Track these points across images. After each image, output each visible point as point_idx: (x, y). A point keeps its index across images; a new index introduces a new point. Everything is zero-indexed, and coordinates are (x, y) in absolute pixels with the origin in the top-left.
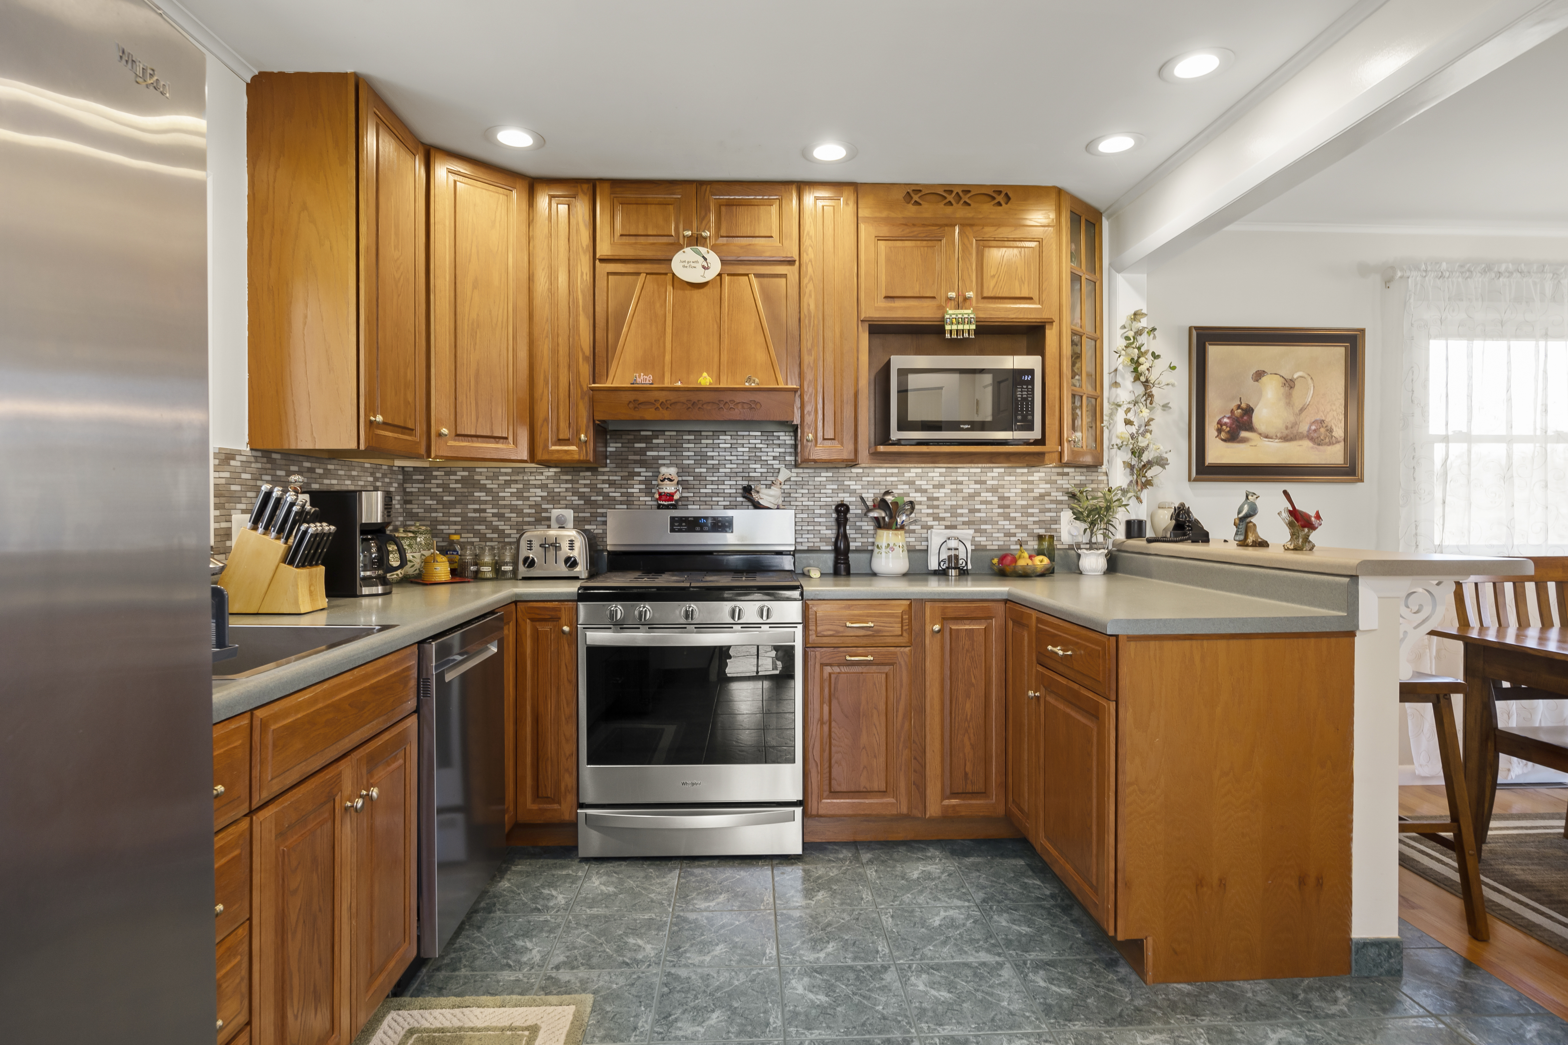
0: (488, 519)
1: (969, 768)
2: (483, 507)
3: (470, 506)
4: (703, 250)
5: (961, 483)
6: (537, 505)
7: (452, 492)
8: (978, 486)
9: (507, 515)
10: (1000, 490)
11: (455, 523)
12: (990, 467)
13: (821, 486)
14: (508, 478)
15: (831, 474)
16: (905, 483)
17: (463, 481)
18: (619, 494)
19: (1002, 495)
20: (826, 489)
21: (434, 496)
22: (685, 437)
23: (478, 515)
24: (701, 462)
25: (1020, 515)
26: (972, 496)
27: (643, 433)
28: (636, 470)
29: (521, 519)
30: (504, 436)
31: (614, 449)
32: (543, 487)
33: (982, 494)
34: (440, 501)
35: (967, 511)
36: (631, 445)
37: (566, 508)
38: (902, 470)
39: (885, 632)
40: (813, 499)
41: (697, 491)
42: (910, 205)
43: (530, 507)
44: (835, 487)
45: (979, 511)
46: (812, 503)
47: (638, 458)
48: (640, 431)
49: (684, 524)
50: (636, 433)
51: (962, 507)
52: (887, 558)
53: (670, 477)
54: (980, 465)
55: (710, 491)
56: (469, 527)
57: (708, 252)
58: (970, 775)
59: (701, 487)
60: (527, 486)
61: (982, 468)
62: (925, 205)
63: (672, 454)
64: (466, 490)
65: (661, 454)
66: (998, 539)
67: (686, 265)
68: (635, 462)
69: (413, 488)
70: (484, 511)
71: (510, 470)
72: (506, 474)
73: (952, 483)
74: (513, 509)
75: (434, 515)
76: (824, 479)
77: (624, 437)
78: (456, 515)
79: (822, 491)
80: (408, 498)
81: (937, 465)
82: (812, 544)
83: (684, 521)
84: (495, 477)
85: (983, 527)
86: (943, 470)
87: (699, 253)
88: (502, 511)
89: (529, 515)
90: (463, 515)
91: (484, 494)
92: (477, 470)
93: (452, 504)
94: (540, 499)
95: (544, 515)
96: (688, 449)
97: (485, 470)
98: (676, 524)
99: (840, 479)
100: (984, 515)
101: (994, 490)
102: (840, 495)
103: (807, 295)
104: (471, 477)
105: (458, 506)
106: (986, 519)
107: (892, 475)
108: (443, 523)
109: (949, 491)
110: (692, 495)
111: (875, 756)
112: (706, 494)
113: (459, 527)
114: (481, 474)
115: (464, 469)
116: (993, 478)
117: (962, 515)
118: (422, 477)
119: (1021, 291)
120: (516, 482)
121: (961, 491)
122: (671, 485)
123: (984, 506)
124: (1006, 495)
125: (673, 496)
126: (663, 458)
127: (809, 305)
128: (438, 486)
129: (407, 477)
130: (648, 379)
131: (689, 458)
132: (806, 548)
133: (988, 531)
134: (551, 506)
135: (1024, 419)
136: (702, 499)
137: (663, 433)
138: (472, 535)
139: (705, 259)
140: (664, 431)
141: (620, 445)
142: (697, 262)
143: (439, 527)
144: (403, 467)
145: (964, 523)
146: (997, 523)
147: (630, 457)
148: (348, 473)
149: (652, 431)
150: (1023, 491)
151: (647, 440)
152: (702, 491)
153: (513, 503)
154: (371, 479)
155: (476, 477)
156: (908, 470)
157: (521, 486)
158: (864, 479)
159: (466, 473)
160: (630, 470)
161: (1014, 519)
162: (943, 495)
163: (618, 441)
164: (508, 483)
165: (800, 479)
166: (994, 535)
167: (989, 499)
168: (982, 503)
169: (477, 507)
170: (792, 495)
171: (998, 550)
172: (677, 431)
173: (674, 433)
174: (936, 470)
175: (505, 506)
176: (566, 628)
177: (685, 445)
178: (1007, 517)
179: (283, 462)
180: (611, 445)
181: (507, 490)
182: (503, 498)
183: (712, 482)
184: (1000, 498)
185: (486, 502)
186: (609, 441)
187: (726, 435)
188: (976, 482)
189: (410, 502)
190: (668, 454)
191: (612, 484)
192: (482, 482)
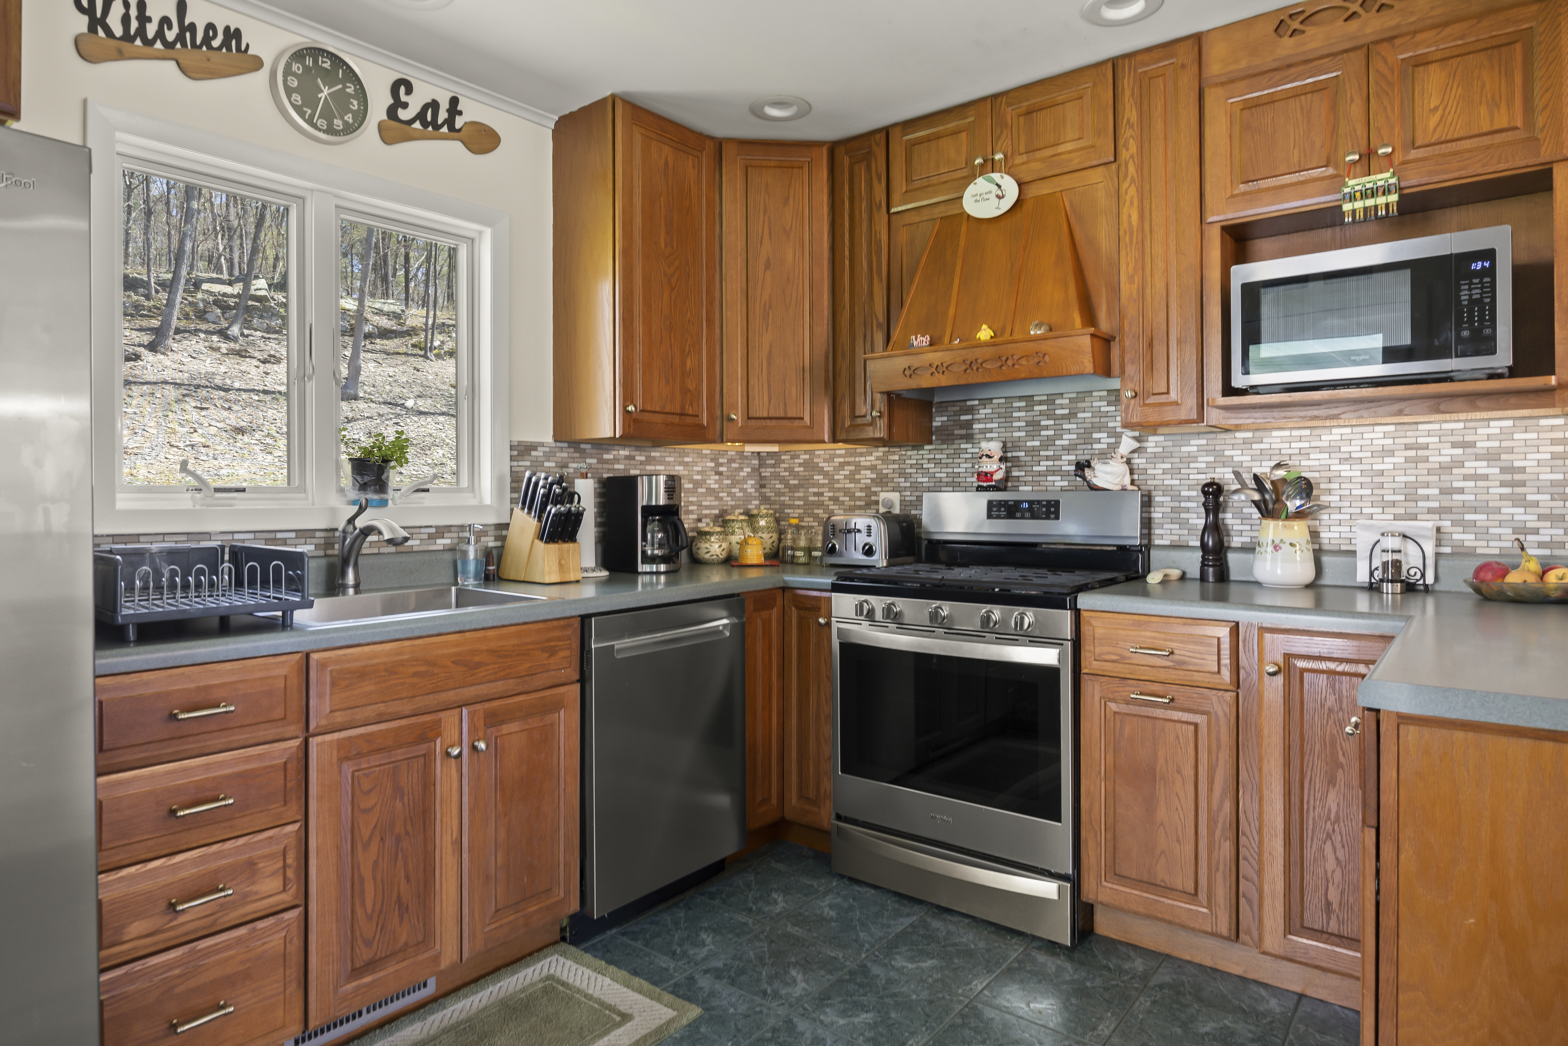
0: (825, 503)
1: (1333, 896)
2: (821, 490)
3: (811, 490)
4: (996, 176)
5: (1426, 447)
6: (867, 488)
7: (795, 475)
8: (1459, 451)
9: (841, 499)
10: (1503, 457)
11: (799, 507)
12: (1483, 420)
13: (1191, 458)
14: (842, 460)
15: (1204, 442)
16: (1321, 450)
17: (804, 464)
18: (945, 475)
19: (1509, 464)
20: (1197, 462)
21: (783, 480)
22: (1015, 405)
23: (816, 498)
24: (1033, 433)
25: (1548, 497)
26: (1446, 468)
27: (969, 403)
28: (963, 446)
29: (853, 503)
30: (798, 416)
31: (939, 424)
32: (873, 468)
33: (1467, 464)
34: (787, 485)
35: (1437, 491)
36: (956, 418)
37: (893, 491)
38: (1316, 432)
39: (1192, 664)
40: (1179, 476)
41: (1030, 469)
42: (1286, 39)
43: (861, 490)
44: (1211, 459)
45: (1461, 491)
46: (1178, 482)
47: (963, 432)
48: (966, 401)
49: (1003, 509)
50: (962, 404)
51: (1427, 485)
52: (1274, 560)
53: (989, 453)
54: (1463, 416)
55: (1045, 468)
56: (810, 511)
57: (1002, 177)
58: (1335, 906)
59: (1034, 463)
60: (859, 467)
61: (1466, 421)
62: (1311, 30)
63: (1001, 425)
64: (807, 473)
65: (989, 426)
66: (1499, 538)
67: (979, 198)
68: (962, 437)
69: (767, 472)
70: (821, 494)
71: (843, 452)
72: (840, 456)
73: (1407, 447)
74: (847, 492)
75: (782, 498)
76: (1195, 449)
77: (949, 409)
78: (799, 499)
79: (1192, 465)
80: (763, 482)
81: (1379, 420)
82: (1176, 538)
83: (1003, 506)
84: (830, 460)
85: (1468, 517)
86: (1392, 428)
87: (991, 181)
88: (837, 494)
89: (860, 499)
90: (805, 499)
91: (822, 477)
92: (817, 453)
93: (796, 488)
94: (869, 481)
95: (873, 498)
96: (1019, 419)
97: (823, 452)
98: (995, 509)
99: (1218, 448)
100: (1472, 497)
101: (1491, 456)
102: (1217, 470)
103: (1127, 204)
104: (811, 459)
105: (801, 490)
106: (1475, 504)
107: (1300, 439)
108: (790, 507)
109: (1402, 460)
110: (1023, 474)
111: (1178, 841)
112: (1040, 474)
113: (802, 511)
114: (819, 456)
115: (806, 452)
116: (1489, 437)
117: (1427, 498)
118: (773, 462)
119: (1492, 121)
120: (848, 463)
121: (1426, 460)
122: (993, 463)
123: (1471, 484)
124: (1517, 464)
125: (992, 476)
126: (991, 431)
127: (1130, 216)
128: (786, 470)
129: (762, 462)
130: (925, 340)
131: (1019, 429)
132: (1168, 543)
133: (1478, 524)
134: (880, 489)
135: (1477, 334)
136: (1035, 479)
137: (989, 401)
138: (812, 519)
139: (999, 186)
140: (992, 399)
141: (945, 419)
142: (990, 192)
143: (787, 511)
144: (759, 453)
145: (1430, 511)
146: (1498, 511)
147: (956, 432)
148: (680, 459)
149: (979, 400)
150: (1554, 456)
151: (971, 410)
152: (1035, 468)
153: (846, 486)
154: (713, 465)
155: (816, 460)
156: (1327, 431)
157: (853, 468)
158: (1255, 446)
159: (807, 457)
160: (955, 446)
161: (1536, 504)
162: (1391, 467)
163: (944, 414)
164: (842, 465)
165: (1161, 450)
166: (1491, 531)
167: (1479, 471)
168: (1466, 478)
169: (816, 490)
170: (1149, 472)
171: (1500, 555)
172: (1006, 398)
173: (1003, 401)
174: (1377, 428)
175: (839, 490)
176: (822, 621)
177: (1015, 414)
178: (1520, 501)
179: (595, 451)
180: (937, 419)
181: (841, 472)
182: (838, 481)
183: (1048, 458)
184: (1503, 470)
185: (823, 485)
186: (934, 415)
187: (1062, 398)
188: (1454, 445)
189: (763, 486)
190: (996, 425)
191: (938, 463)
192: (820, 465)
